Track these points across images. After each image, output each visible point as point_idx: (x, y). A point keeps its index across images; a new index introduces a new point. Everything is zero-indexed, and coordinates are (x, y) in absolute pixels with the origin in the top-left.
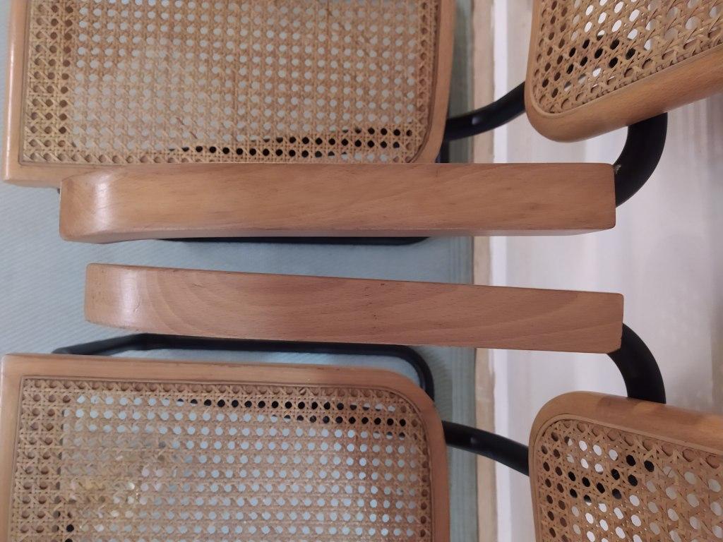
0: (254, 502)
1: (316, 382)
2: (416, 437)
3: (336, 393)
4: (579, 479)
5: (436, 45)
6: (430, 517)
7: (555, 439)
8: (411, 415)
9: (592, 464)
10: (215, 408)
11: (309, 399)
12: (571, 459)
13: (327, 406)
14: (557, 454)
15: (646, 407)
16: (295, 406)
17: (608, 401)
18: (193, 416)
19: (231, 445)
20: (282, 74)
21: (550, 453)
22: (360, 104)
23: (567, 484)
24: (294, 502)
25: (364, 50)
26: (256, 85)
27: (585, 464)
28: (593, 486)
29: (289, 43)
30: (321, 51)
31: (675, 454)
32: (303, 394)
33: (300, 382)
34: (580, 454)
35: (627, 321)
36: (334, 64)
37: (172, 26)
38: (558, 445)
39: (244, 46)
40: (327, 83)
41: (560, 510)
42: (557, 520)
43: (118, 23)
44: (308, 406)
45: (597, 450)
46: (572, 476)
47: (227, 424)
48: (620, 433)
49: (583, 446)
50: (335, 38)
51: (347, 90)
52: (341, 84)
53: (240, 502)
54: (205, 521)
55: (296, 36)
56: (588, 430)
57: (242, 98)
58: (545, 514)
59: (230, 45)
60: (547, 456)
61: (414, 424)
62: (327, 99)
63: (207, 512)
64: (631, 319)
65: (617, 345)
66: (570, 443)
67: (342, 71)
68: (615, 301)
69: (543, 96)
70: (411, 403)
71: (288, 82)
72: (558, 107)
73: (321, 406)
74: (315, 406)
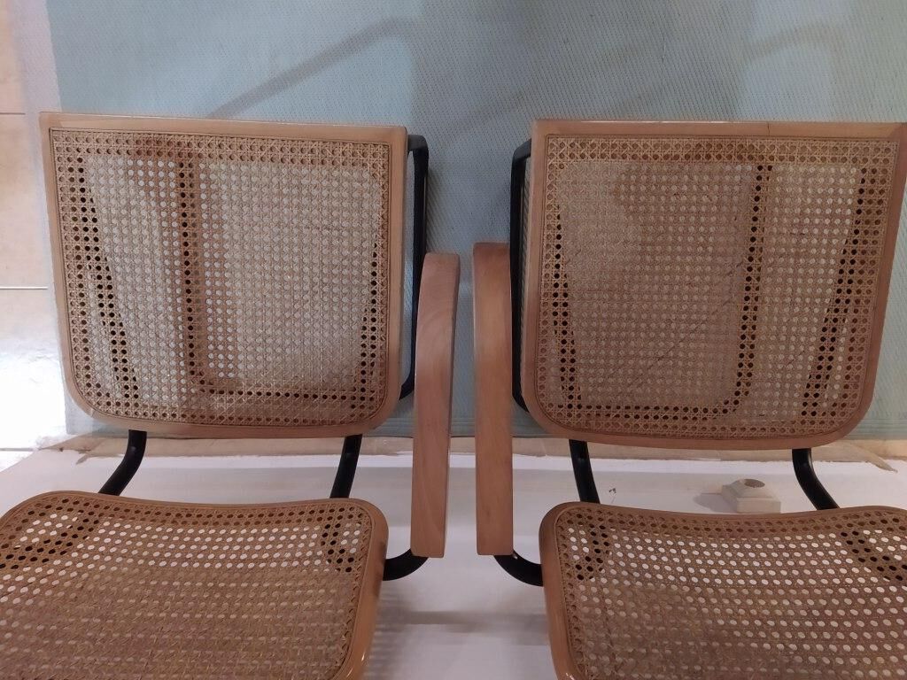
0: (307, 306)
1: (390, 348)
2: (352, 416)
3: (383, 361)
4: (337, 530)
5: (636, 434)
6: (298, 426)
7: (359, 516)
9: (347, 538)
10: (372, 279)
11: (378, 343)
12: (348, 525)
13: (373, 355)
14: (351, 517)
15: (381, 568)
16: (373, 334)
17: (383, 548)
18: (365, 254)
19: (345, 290)
20: (615, 325)
21: (351, 513)
22: (591, 380)
23: (333, 523)
24: (307, 334)
25: (632, 383)
26: (605, 306)
27: (346, 534)
28: (334, 538)
29: (637, 330)
30: (632, 353)
31: (357, 583)
32: (381, 339)
33: (390, 337)
34: (352, 530)
35: (430, 560)
36: (621, 362)
37: (652, 244)
38: (356, 517)
39: (635, 297)
40: (607, 357)
41: (317, 517)
42: (310, 516)
43: (655, 204)
44: (373, 342)
45: (355, 541)
46: (338, 526)
47: (360, 287)
48: (366, 555)
49: (357, 533)
50: (641, 362)
51: (602, 371)
52: (606, 367)
53: (307, 297)
54: (292, 273)
55: (642, 335)
56: (366, 536)
57: (596, 296)
58: (313, 508)
59: (636, 287)
60: (349, 511)
61: (361, 415)
62: (595, 357)
63: (299, 275)
64: (431, 562)
65: (415, 554)
66: (358, 525)
67: (616, 368)
68: (440, 554)
69: (571, 515)
71: (608, 329)
72: (560, 524)
73: (373, 351)
74: (373, 347)
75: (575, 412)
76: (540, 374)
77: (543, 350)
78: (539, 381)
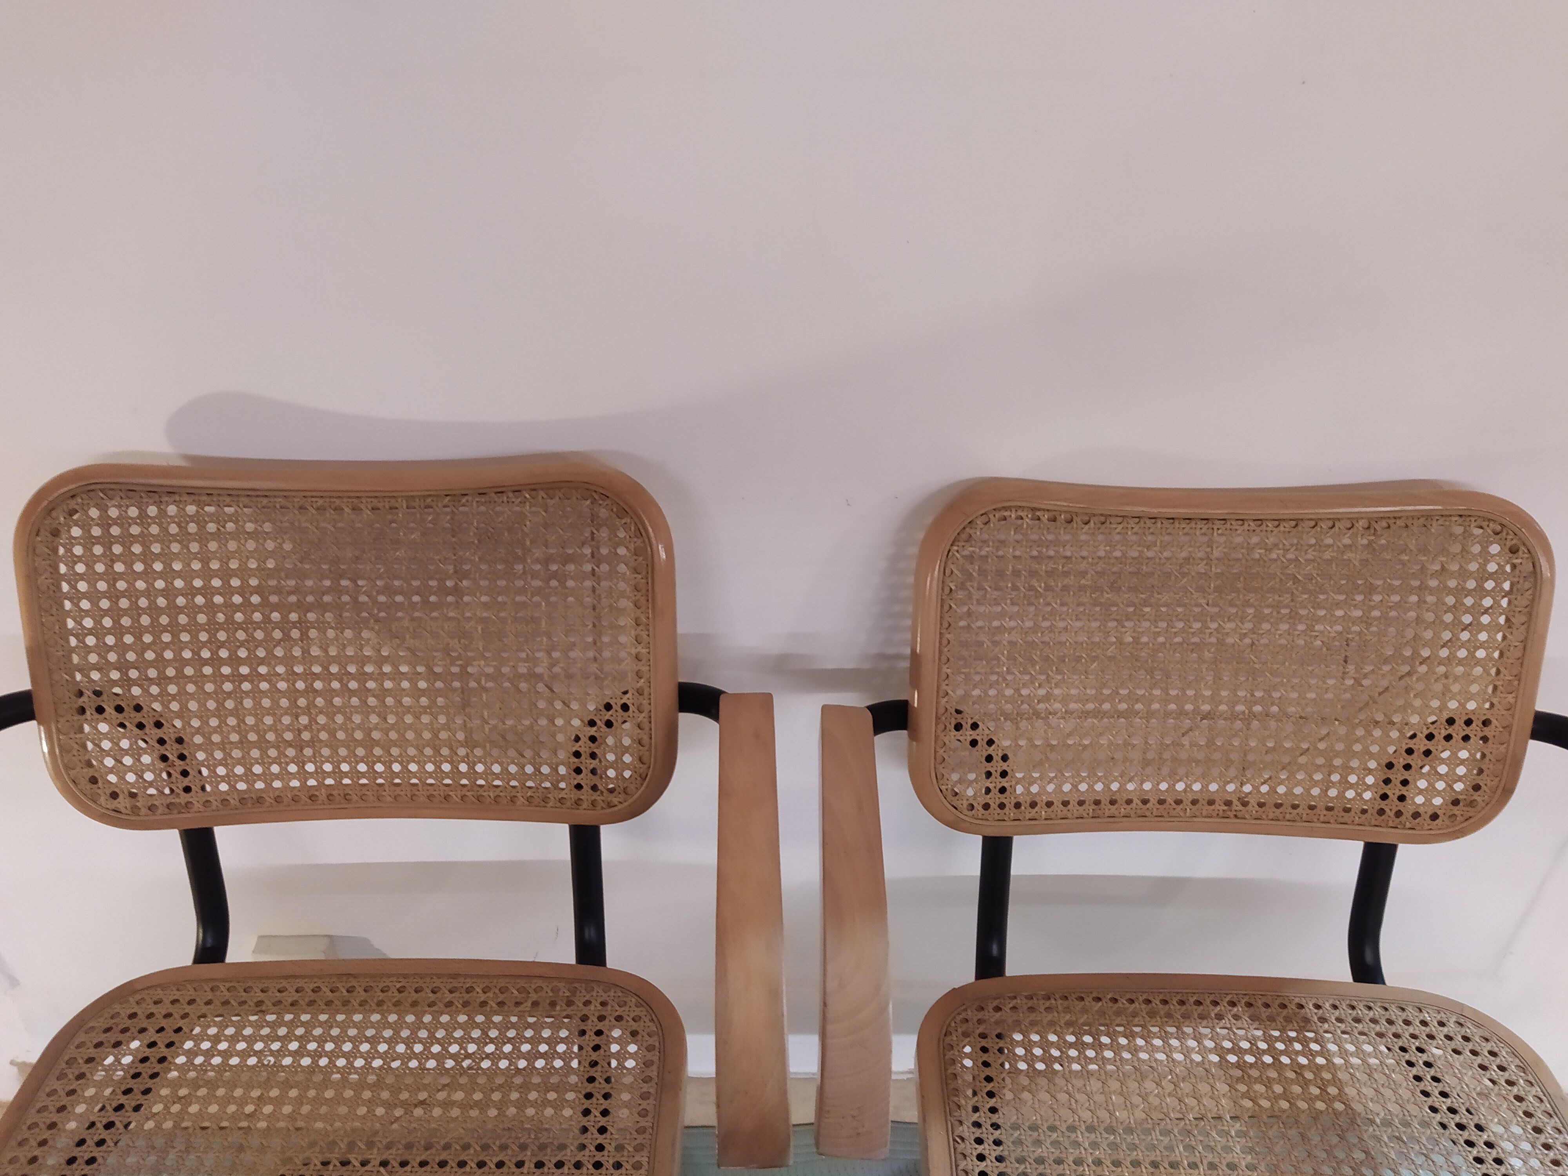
1: (944, 1122)
5: (489, 977)
8: (969, 1013)
11: (968, 1131)
13: (975, 1109)
16: (980, 1149)
32: (963, 1139)
33: (946, 1143)
44: (978, 1133)
62: (545, 1103)
70: (956, 1012)
73: (975, 1117)
74: (977, 1125)
75: (594, 1010)
76: (653, 1072)
77: (643, 1114)
78: (655, 1059)
